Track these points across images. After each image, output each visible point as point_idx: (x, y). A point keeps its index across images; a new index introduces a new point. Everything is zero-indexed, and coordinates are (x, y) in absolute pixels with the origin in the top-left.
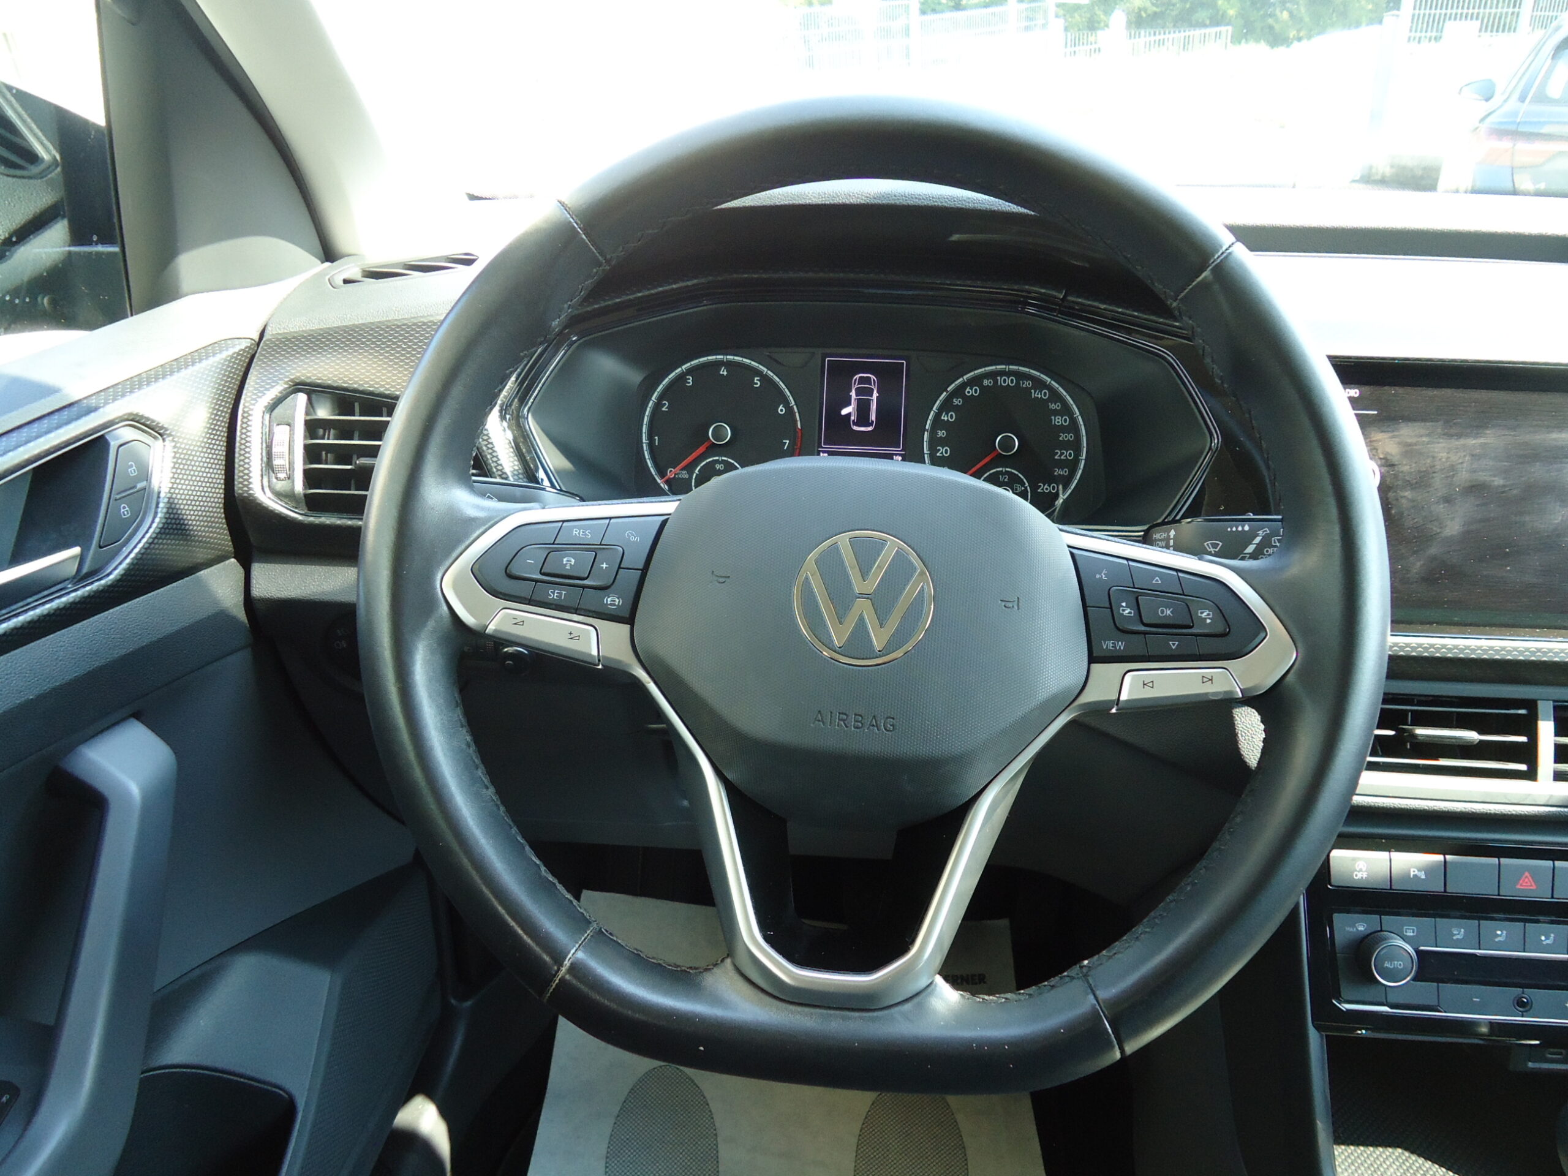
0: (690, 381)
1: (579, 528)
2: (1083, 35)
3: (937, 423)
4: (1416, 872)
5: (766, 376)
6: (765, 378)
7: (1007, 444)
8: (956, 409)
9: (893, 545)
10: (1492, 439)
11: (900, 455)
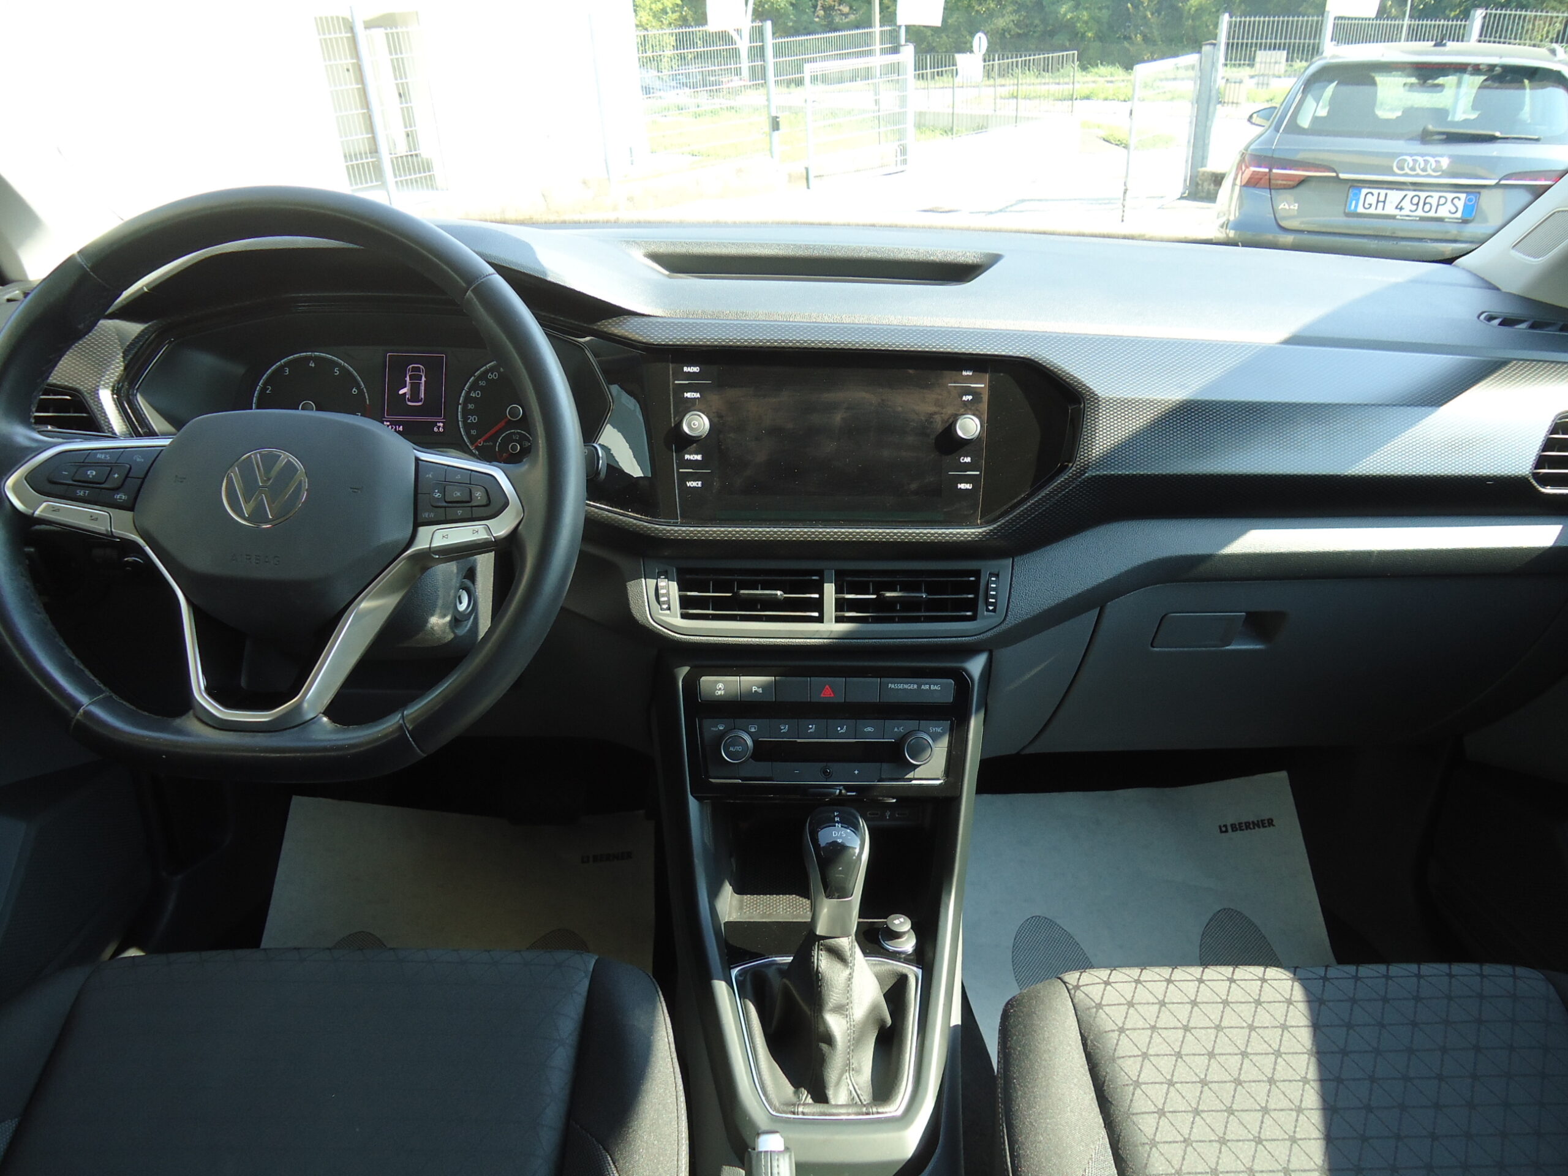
0: (287, 371)
1: (102, 453)
2: (945, 56)
3: (468, 399)
4: (756, 689)
5: (344, 366)
6: (342, 368)
7: (513, 413)
8: (482, 389)
9: (285, 457)
10: (785, 397)
11: (442, 422)
